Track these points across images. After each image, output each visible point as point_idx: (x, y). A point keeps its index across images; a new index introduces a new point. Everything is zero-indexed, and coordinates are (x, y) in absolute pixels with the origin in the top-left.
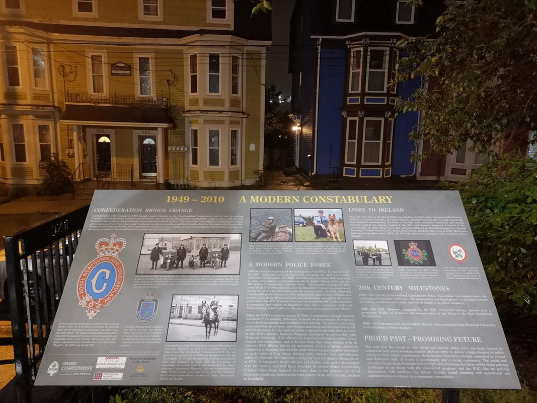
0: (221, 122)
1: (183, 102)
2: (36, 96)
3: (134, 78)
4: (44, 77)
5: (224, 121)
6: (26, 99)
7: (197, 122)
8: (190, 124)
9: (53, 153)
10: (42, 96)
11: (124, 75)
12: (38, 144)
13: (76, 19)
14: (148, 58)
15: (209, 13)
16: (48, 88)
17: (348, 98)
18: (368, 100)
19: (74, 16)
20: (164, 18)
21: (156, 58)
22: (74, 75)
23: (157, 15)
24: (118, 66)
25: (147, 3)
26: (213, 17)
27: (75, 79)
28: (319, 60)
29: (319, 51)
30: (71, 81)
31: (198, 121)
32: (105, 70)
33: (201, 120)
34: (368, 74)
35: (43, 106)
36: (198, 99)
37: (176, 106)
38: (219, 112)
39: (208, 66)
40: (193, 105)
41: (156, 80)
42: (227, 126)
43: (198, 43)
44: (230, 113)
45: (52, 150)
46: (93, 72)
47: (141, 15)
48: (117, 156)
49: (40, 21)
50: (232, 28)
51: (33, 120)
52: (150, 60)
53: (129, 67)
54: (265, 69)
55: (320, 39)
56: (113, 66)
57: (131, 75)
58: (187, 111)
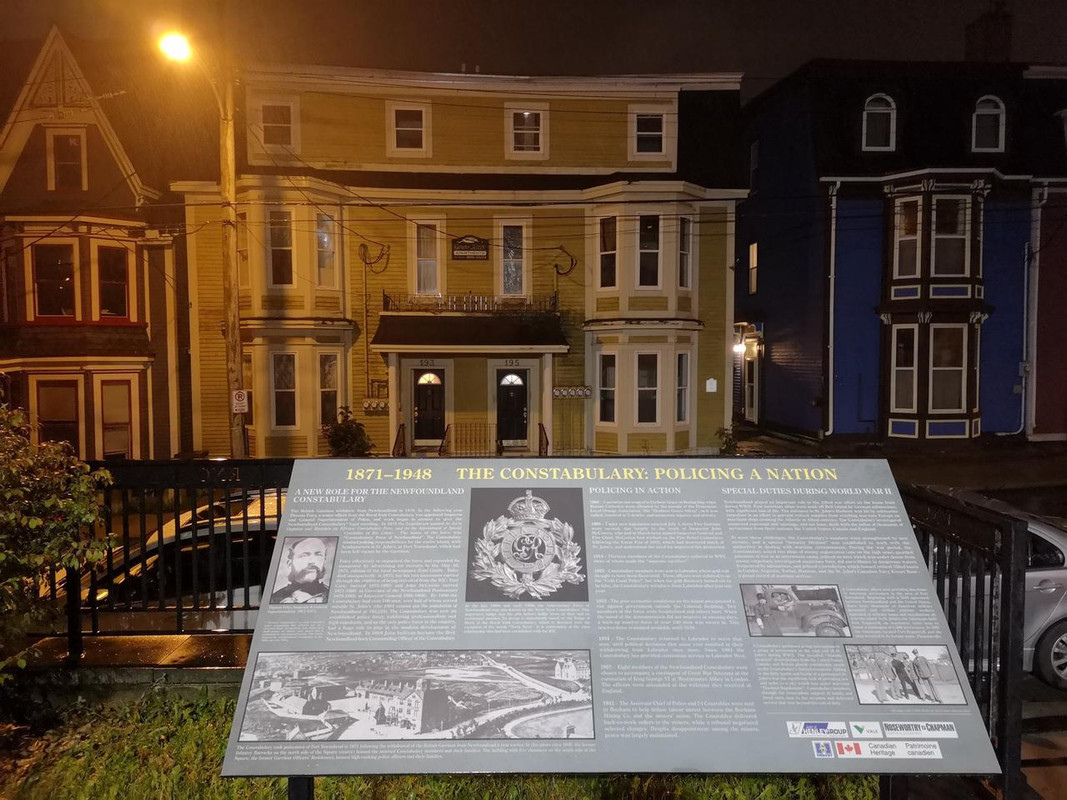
0: (662, 339)
1: (582, 304)
2: (320, 302)
3: (493, 265)
4: (332, 267)
5: (666, 337)
6: (302, 307)
7: (614, 341)
8: (597, 346)
9: (341, 407)
10: (329, 300)
11: (475, 258)
12: (319, 390)
13: (391, 161)
14: (521, 227)
15: (633, 143)
16: (337, 287)
17: (893, 288)
18: (936, 291)
19: (389, 155)
20: (551, 154)
21: (534, 227)
22: (385, 261)
23: (538, 149)
24: (464, 244)
25: (520, 129)
26: (640, 150)
27: (386, 267)
28: (834, 221)
29: (834, 205)
30: (376, 273)
31: (617, 338)
32: (441, 248)
33: (623, 337)
34: (933, 244)
35: (332, 320)
36: (618, 298)
37: (568, 312)
38: (662, 320)
39: (638, 236)
40: (605, 309)
41: (533, 265)
42: (673, 346)
43: (621, 198)
44: (681, 322)
45: (339, 403)
46: (419, 255)
47: (510, 152)
48: (456, 410)
49: (327, 166)
50: (674, 169)
51: (314, 345)
52: (524, 230)
53: (485, 244)
54: (734, 239)
55: (838, 184)
56: (456, 243)
57: (487, 259)
58: (593, 321)
